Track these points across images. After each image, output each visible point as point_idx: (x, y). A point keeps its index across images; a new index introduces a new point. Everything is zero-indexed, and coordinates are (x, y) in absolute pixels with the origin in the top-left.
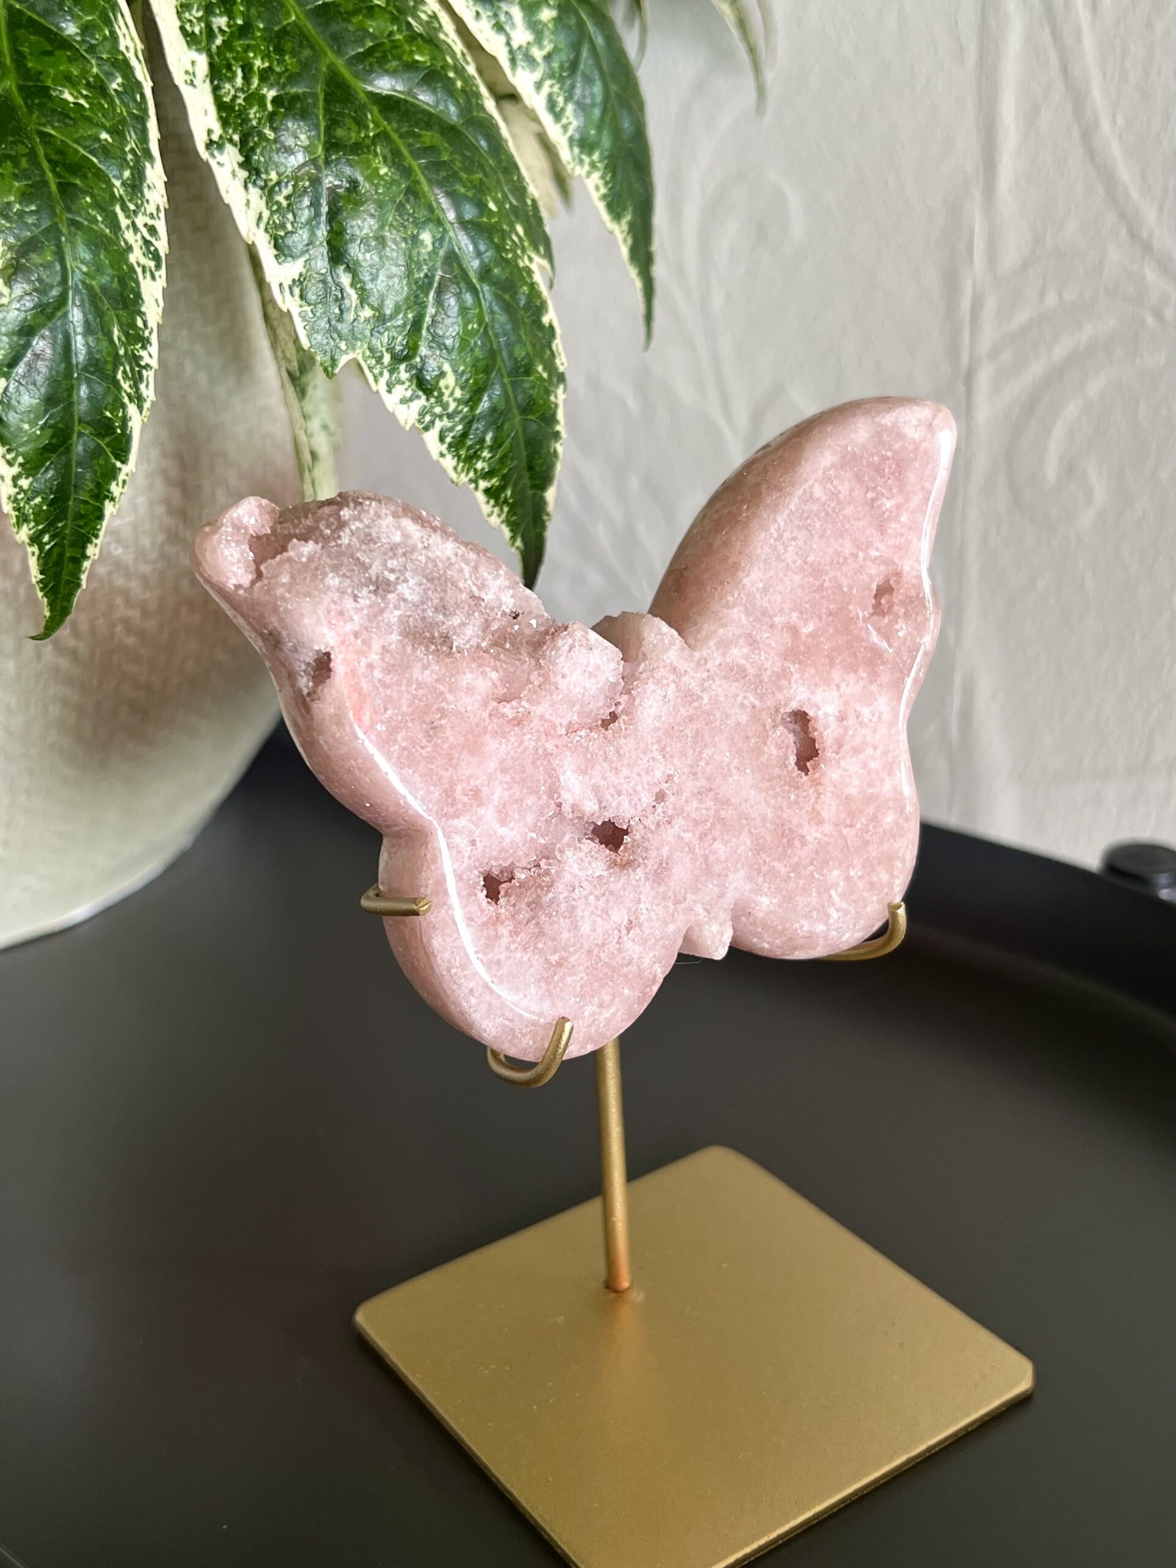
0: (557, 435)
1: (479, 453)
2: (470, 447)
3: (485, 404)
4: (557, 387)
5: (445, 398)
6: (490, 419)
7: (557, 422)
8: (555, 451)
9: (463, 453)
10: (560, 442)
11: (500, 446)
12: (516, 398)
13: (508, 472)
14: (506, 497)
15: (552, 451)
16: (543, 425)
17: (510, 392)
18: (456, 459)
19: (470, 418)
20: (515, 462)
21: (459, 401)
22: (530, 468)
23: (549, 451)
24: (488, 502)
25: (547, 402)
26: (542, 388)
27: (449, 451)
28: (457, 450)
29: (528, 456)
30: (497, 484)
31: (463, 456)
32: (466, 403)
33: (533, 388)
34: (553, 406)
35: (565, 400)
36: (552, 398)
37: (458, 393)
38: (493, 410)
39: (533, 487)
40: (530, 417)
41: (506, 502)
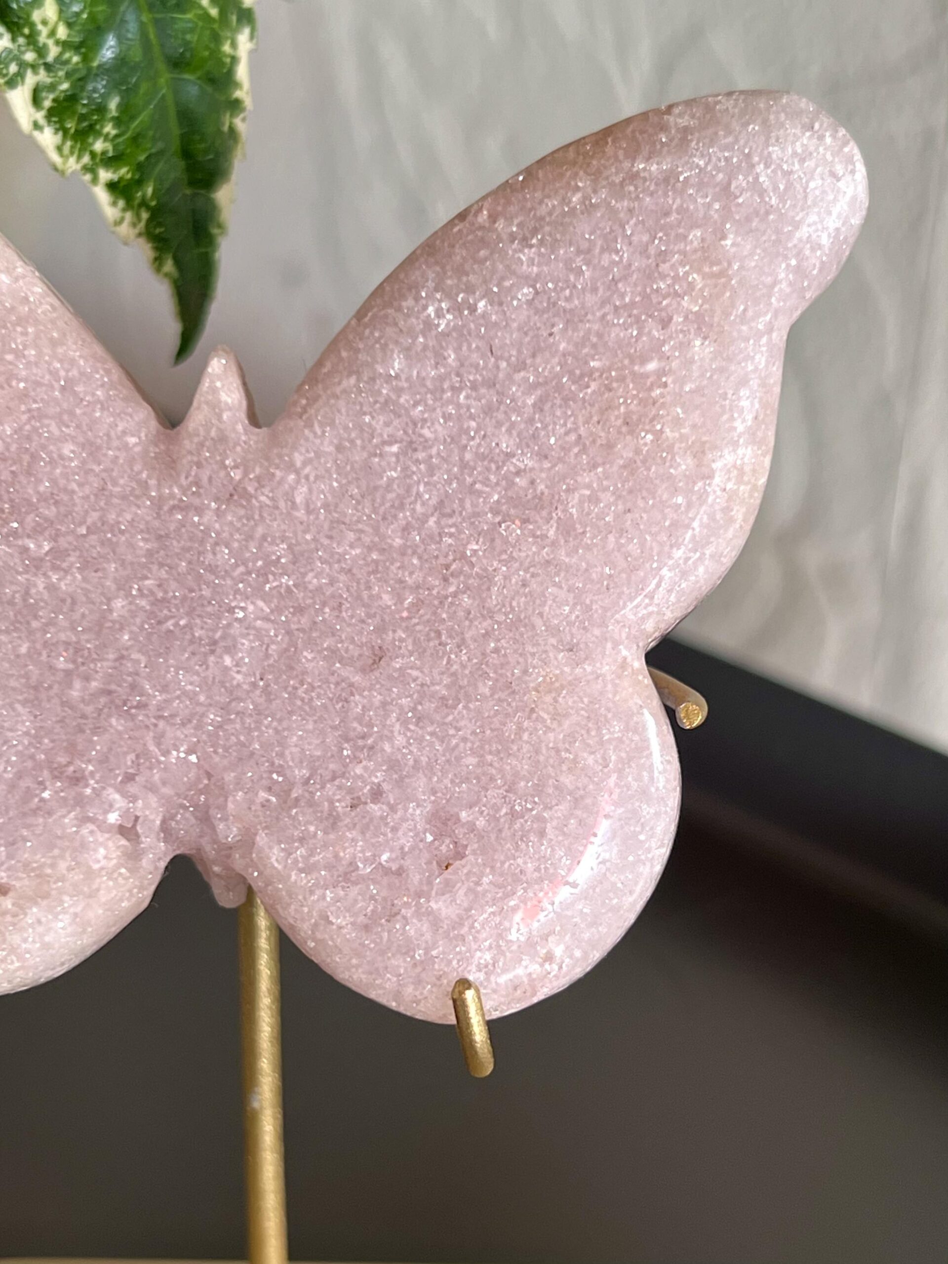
0: (236, 105)
1: (98, 127)
2: (82, 118)
3: (108, 51)
4: (237, 30)
5: (42, 39)
6: (117, 76)
7: (237, 85)
8: (232, 130)
9: (71, 125)
10: (242, 116)
11: (133, 118)
12: (162, 46)
13: (147, 158)
14: (144, 196)
15: (226, 128)
16: (209, 89)
17: (152, 36)
18: (60, 134)
19: (83, 73)
20: (160, 145)
21: (65, 45)
22: (187, 153)
23: (219, 132)
24: (114, 204)
25: (216, 54)
26: (208, 32)
27: (49, 122)
28: (61, 122)
29: (183, 137)
30: (129, 176)
31: (72, 131)
32: (76, 48)
33: (192, 31)
34: (228, 60)
35: (251, 53)
36: (227, 48)
37: (62, 32)
38: (121, 61)
39: (192, 183)
40: (187, 76)
41: (144, 204)
